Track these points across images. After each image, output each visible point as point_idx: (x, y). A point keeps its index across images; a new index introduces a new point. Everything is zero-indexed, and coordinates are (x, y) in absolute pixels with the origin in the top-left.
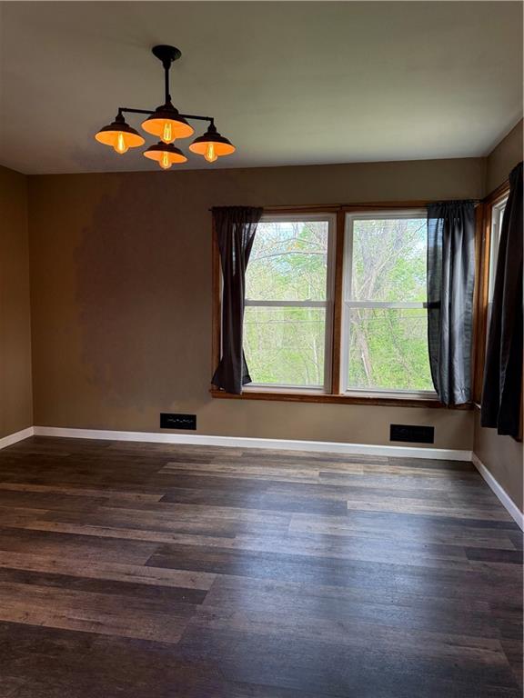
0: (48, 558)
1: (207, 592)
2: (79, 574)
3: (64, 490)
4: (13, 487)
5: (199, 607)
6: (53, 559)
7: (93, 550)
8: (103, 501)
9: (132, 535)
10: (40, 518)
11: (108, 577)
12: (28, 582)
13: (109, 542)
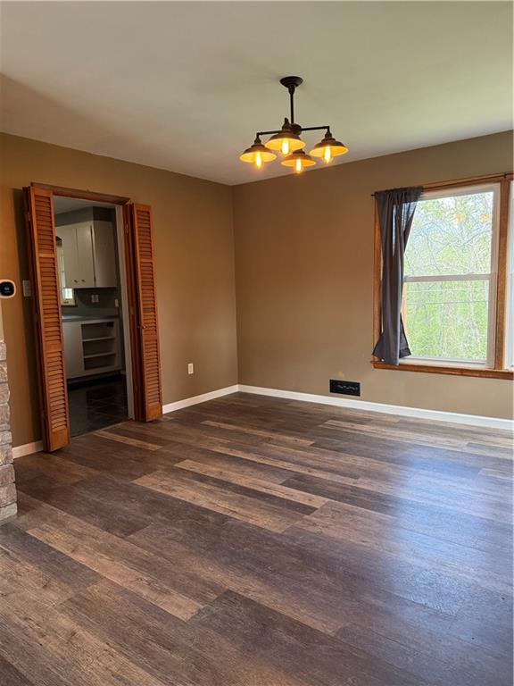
0: (219, 469)
1: (317, 509)
2: (233, 482)
3: (245, 430)
4: (212, 424)
5: (306, 517)
6: (222, 470)
7: (249, 469)
8: (269, 440)
9: (280, 464)
10: (223, 445)
11: (252, 487)
12: (201, 481)
13: (262, 466)
